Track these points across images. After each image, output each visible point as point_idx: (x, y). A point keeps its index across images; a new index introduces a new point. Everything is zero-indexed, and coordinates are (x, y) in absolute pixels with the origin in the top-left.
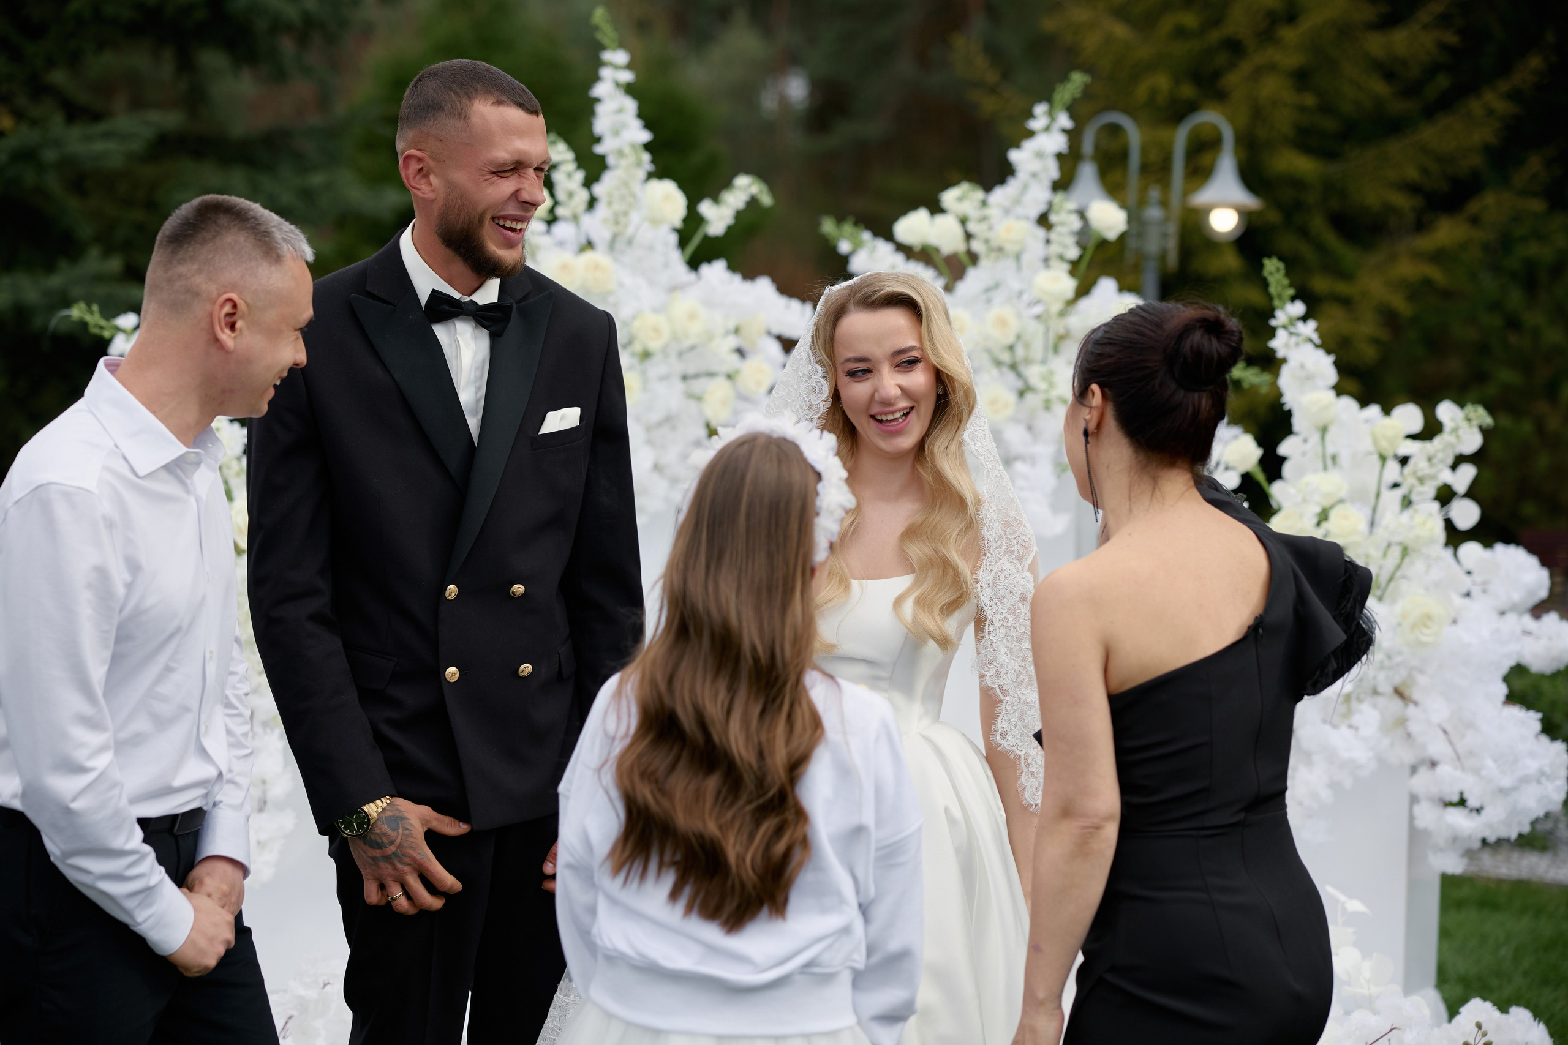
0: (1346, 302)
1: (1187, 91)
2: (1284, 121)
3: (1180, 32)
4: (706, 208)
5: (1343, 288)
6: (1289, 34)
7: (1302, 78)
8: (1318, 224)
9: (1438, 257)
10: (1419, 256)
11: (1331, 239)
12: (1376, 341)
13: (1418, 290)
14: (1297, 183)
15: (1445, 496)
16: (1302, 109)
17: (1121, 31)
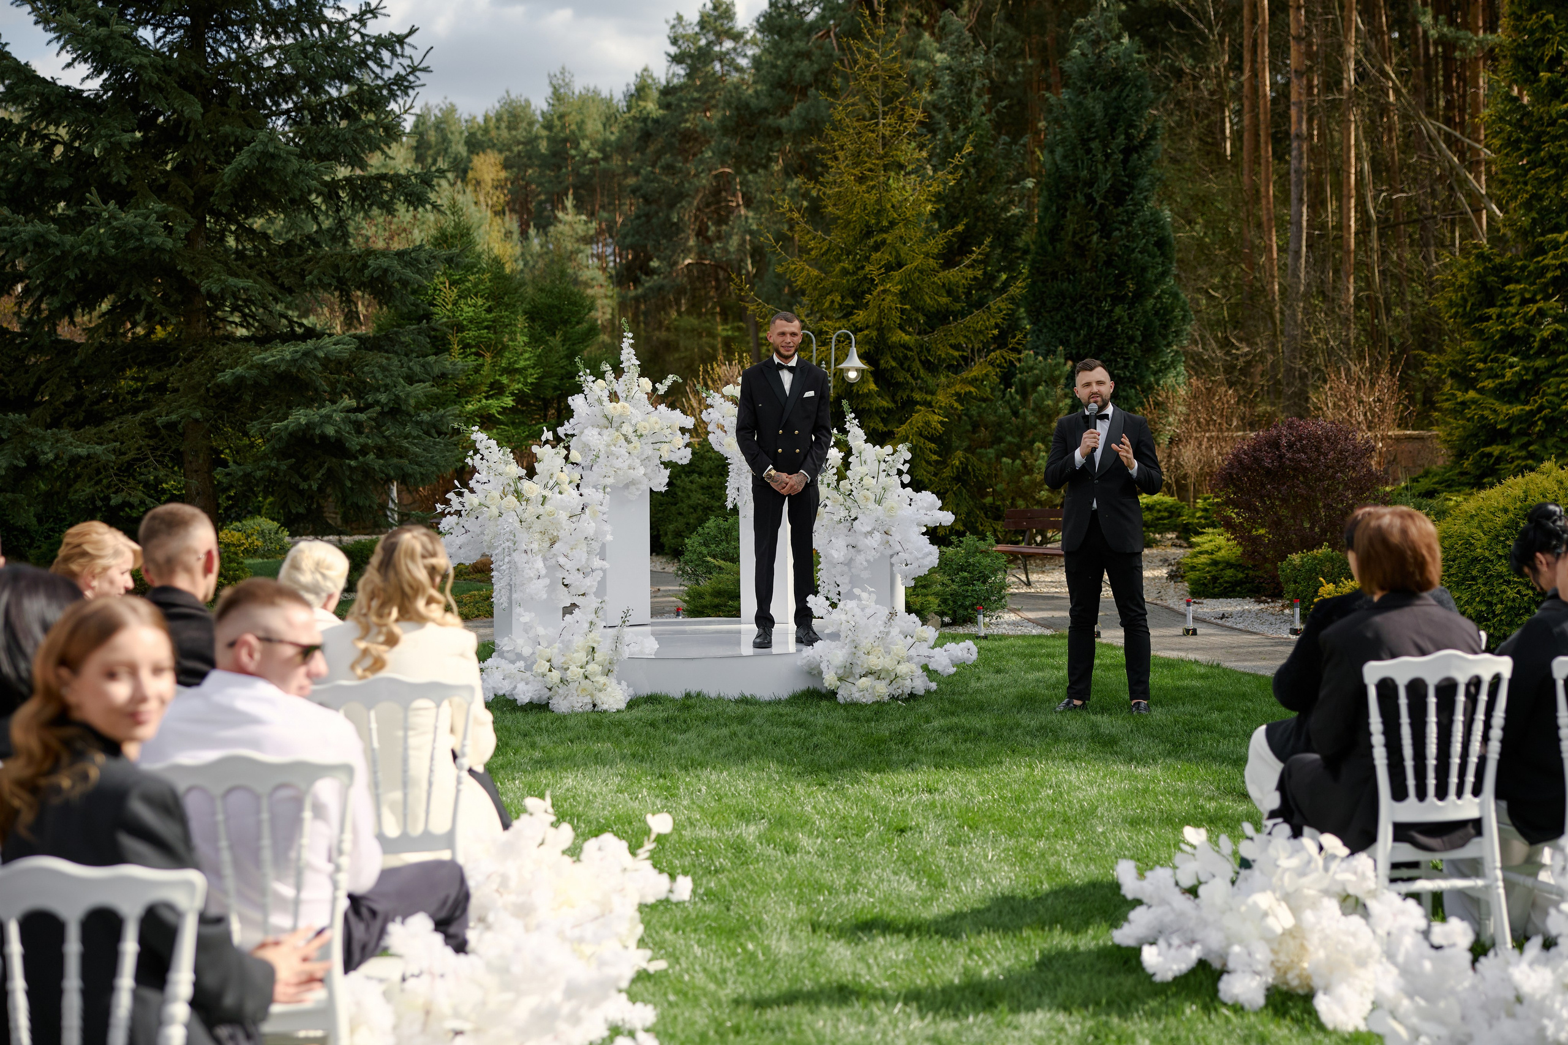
0: (929, 404)
1: (850, 302)
2: (896, 317)
3: (845, 272)
4: (658, 385)
5: (929, 398)
6: (896, 275)
7: (904, 295)
8: (917, 365)
9: (973, 381)
10: (964, 381)
11: (922, 373)
12: (942, 423)
13: (960, 398)
14: (905, 346)
15: (900, 473)
16: (903, 311)
17: (815, 272)
